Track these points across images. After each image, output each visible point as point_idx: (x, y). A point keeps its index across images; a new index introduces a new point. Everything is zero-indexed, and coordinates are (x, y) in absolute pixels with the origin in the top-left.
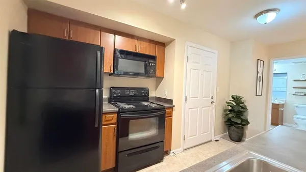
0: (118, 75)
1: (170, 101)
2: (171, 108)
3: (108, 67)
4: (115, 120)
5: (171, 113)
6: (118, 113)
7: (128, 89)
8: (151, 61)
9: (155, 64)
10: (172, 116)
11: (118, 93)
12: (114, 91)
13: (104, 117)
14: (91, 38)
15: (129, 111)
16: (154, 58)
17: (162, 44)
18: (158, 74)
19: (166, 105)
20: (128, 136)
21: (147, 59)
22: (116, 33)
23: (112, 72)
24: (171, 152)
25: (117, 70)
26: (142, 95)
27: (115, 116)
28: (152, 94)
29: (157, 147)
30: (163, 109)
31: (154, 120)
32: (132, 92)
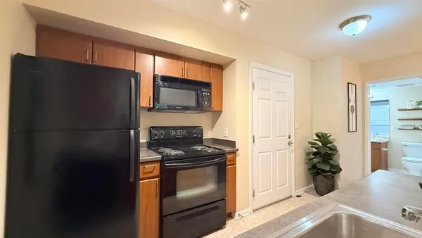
0: (160, 110)
1: (232, 144)
2: (234, 152)
3: (145, 100)
4: (157, 172)
5: (234, 160)
6: (161, 162)
7: (174, 128)
8: (205, 90)
9: (210, 93)
10: (235, 164)
11: (161, 135)
12: (154, 132)
13: (141, 167)
14: (123, 61)
15: (177, 158)
16: (208, 85)
17: (218, 66)
18: (215, 106)
19: (227, 149)
20: (175, 194)
21: (198, 87)
22: (155, 53)
23: (152, 106)
24: (237, 214)
25: (158, 103)
26: (193, 136)
27: (157, 165)
28: (208, 135)
29: (216, 208)
30: (224, 154)
31: (211, 171)
32: (180, 132)
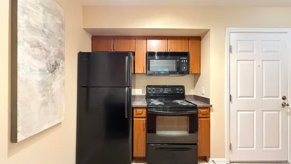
0: (151, 75)
1: (207, 100)
2: (209, 108)
3: (140, 68)
4: (144, 115)
6: (147, 108)
8: (183, 58)
9: (188, 60)
10: (209, 117)
11: (153, 91)
12: (149, 89)
13: (135, 110)
16: (186, 54)
17: (197, 39)
19: (199, 104)
21: (178, 57)
22: (147, 38)
23: (145, 72)
25: (149, 70)
26: (178, 93)
27: (145, 110)
28: (189, 92)
30: (195, 107)
31: (184, 120)
32: (167, 90)
